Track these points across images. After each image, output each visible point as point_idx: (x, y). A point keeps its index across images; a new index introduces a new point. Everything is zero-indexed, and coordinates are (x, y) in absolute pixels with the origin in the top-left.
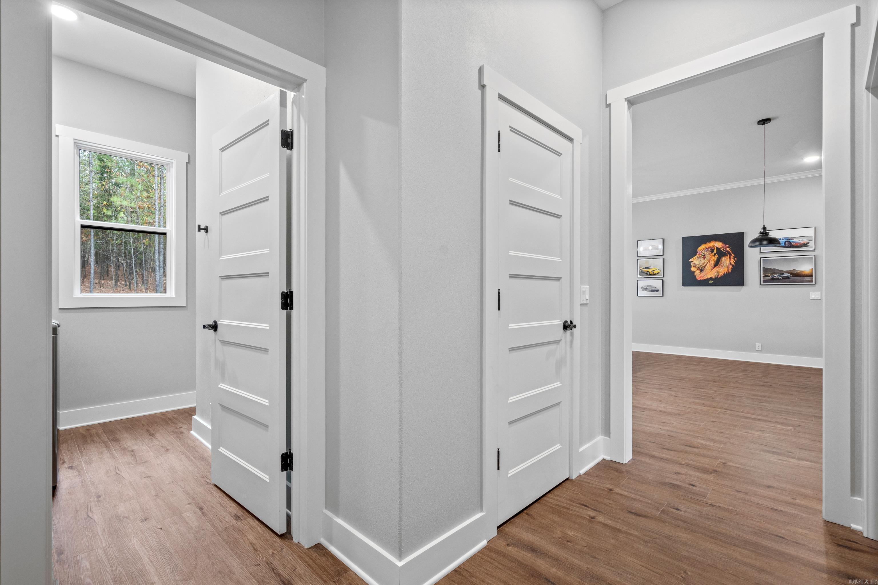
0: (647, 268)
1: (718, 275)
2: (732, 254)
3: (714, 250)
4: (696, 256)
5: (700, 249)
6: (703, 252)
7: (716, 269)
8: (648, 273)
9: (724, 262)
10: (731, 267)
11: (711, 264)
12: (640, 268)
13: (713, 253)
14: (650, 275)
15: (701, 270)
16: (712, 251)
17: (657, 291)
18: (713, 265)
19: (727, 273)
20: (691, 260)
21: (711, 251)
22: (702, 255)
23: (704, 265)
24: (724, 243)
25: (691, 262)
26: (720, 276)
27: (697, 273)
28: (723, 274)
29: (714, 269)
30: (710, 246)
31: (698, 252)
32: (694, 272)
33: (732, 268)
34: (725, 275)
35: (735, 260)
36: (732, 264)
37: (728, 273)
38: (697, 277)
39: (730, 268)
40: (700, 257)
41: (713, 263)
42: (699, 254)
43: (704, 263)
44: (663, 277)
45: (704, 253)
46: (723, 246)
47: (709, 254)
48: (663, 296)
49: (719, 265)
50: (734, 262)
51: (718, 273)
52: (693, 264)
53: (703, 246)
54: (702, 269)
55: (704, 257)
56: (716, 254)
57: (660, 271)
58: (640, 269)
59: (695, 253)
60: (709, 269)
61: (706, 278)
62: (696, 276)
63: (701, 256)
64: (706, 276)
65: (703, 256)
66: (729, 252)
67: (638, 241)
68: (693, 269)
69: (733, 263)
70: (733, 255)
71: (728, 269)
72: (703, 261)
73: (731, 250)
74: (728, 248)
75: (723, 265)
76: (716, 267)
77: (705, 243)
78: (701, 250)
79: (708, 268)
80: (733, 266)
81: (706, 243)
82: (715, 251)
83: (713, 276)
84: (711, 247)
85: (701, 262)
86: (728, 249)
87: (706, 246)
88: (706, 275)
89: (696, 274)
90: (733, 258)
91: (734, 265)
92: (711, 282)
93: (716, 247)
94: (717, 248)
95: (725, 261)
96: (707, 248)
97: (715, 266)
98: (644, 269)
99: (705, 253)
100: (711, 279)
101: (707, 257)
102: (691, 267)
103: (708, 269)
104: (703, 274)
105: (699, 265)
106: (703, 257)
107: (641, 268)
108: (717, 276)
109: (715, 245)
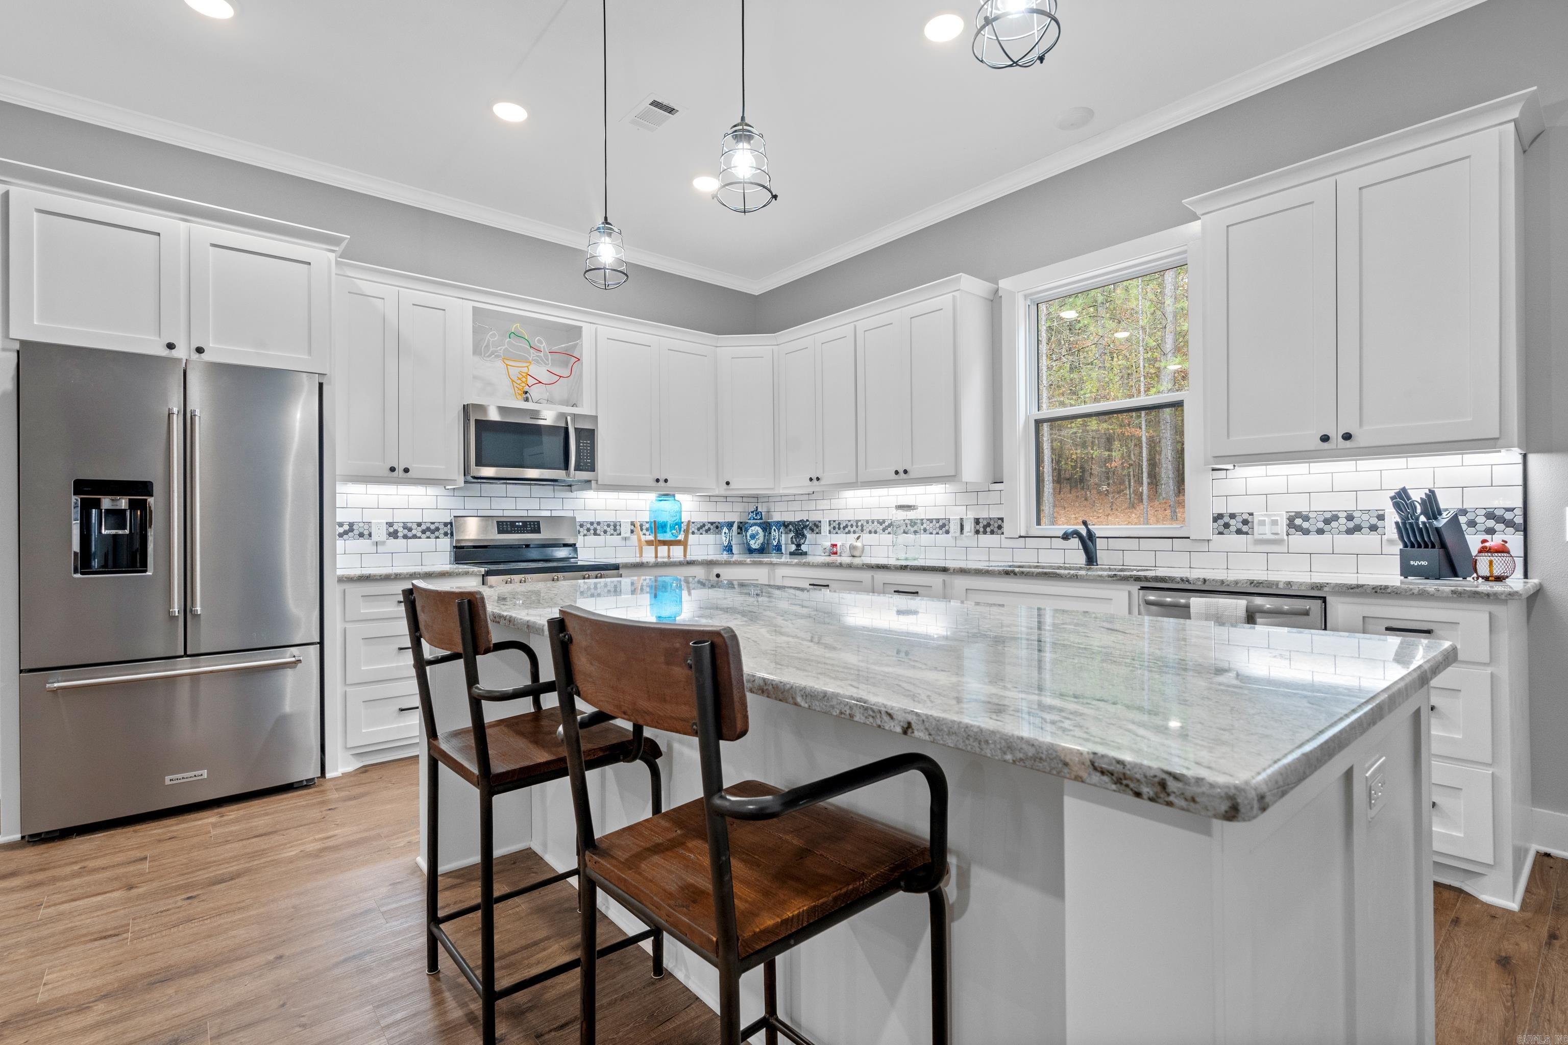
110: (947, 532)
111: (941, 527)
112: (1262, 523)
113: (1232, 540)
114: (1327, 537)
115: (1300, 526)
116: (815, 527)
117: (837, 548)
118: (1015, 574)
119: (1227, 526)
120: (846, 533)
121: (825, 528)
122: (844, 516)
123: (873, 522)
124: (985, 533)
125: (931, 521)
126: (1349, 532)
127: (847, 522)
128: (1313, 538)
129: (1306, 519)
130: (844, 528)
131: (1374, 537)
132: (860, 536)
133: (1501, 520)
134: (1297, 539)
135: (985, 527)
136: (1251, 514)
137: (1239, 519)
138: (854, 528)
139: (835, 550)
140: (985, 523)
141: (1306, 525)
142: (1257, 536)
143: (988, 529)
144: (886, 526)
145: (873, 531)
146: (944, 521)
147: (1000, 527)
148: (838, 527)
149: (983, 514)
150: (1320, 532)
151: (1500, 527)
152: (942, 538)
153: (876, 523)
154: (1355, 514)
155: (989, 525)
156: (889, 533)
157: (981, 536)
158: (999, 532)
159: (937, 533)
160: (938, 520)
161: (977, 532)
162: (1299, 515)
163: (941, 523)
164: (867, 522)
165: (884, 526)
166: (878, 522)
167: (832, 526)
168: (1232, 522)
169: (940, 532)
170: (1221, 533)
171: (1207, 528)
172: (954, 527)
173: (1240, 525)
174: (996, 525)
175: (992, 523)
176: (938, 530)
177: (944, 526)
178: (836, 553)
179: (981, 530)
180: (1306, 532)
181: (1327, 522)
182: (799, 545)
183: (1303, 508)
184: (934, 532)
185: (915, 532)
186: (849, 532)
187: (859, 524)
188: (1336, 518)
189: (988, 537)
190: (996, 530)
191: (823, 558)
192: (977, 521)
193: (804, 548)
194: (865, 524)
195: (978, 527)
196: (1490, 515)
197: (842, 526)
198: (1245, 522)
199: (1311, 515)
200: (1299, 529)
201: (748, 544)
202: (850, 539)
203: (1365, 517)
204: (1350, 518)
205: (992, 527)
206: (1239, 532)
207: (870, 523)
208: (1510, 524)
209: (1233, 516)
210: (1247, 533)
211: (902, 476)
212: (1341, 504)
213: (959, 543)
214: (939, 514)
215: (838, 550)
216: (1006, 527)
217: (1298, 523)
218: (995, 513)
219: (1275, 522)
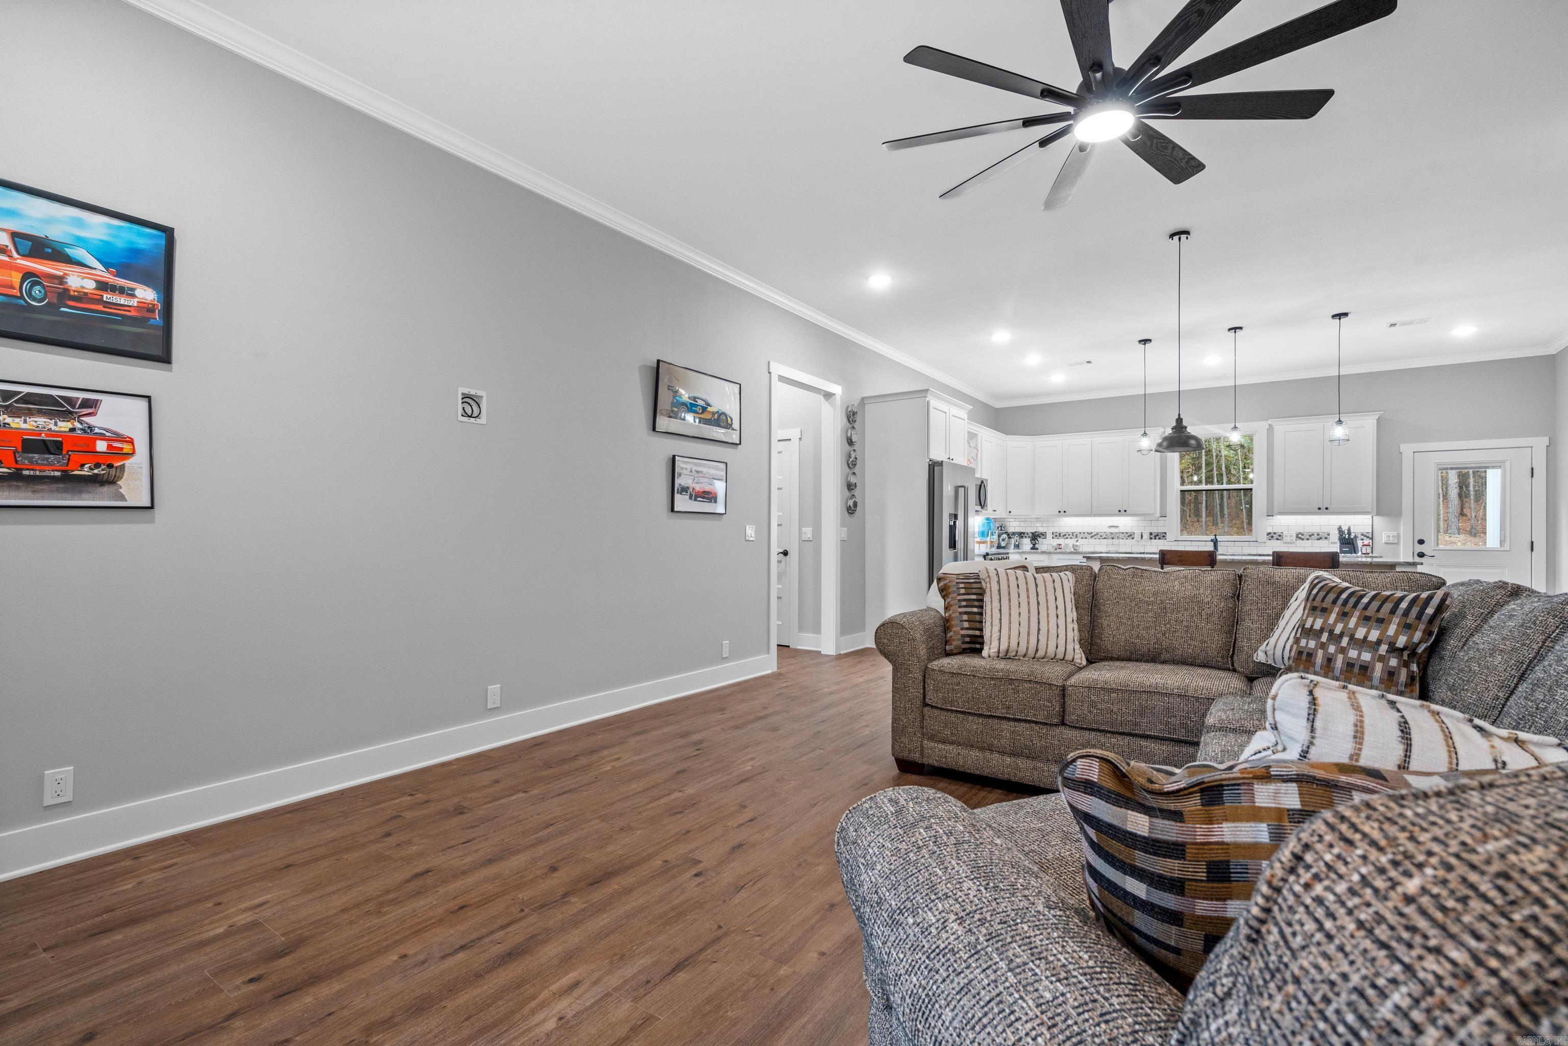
110: (1133, 538)
111: (1129, 536)
112: (1286, 536)
113: (1274, 542)
114: (1310, 541)
116: (1043, 535)
119: (1272, 537)
120: (1066, 538)
121: (1049, 536)
122: (1063, 530)
123: (1084, 533)
124: (1155, 539)
125: (1123, 533)
126: (1318, 539)
128: (1305, 541)
129: (1303, 535)
131: (1326, 541)
132: (1078, 540)
133: (1365, 536)
134: (1300, 541)
135: (1155, 536)
136: (1282, 533)
137: (1277, 534)
138: (1072, 536)
139: (1060, 547)
141: (1302, 537)
142: (1284, 539)
143: (1157, 537)
144: (1094, 535)
147: (1164, 536)
148: (1057, 535)
149: (1155, 530)
150: (1308, 539)
151: (1365, 538)
152: (1130, 541)
153: (1086, 534)
154: (1320, 534)
155: (1157, 535)
156: (1096, 539)
157: (1153, 541)
158: (1164, 538)
160: (1127, 533)
162: (1300, 533)
165: (1092, 535)
166: (1088, 533)
167: (1055, 535)
168: (1275, 535)
170: (1270, 540)
171: (1264, 537)
172: (1137, 536)
173: (1277, 536)
175: (1159, 535)
176: (1128, 538)
177: (1131, 535)
180: (1303, 539)
181: (1310, 536)
182: (1034, 545)
183: (1302, 531)
184: (1125, 538)
185: (1113, 538)
186: (1068, 538)
187: (1075, 534)
188: (1313, 535)
189: (1157, 541)
190: (1161, 537)
192: (1151, 534)
193: (1037, 546)
194: (1079, 534)
195: (1152, 536)
196: (1362, 535)
197: (1064, 535)
198: (1280, 536)
199: (1305, 534)
200: (1300, 538)
201: (999, 544)
202: (1071, 542)
203: (1323, 534)
204: (1318, 535)
205: (1159, 537)
206: (1277, 539)
207: (1082, 534)
208: (1368, 537)
209: (1275, 533)
210: (1280, 538)
211: (1123, 512)
212: (1315, 530)
213: (1140, 543)
214: (1129, 530)
215: (1062, 547)
216: (1168, 536)
217: (1299, 536)
218: (1161, 530)
219: (1291, 536)
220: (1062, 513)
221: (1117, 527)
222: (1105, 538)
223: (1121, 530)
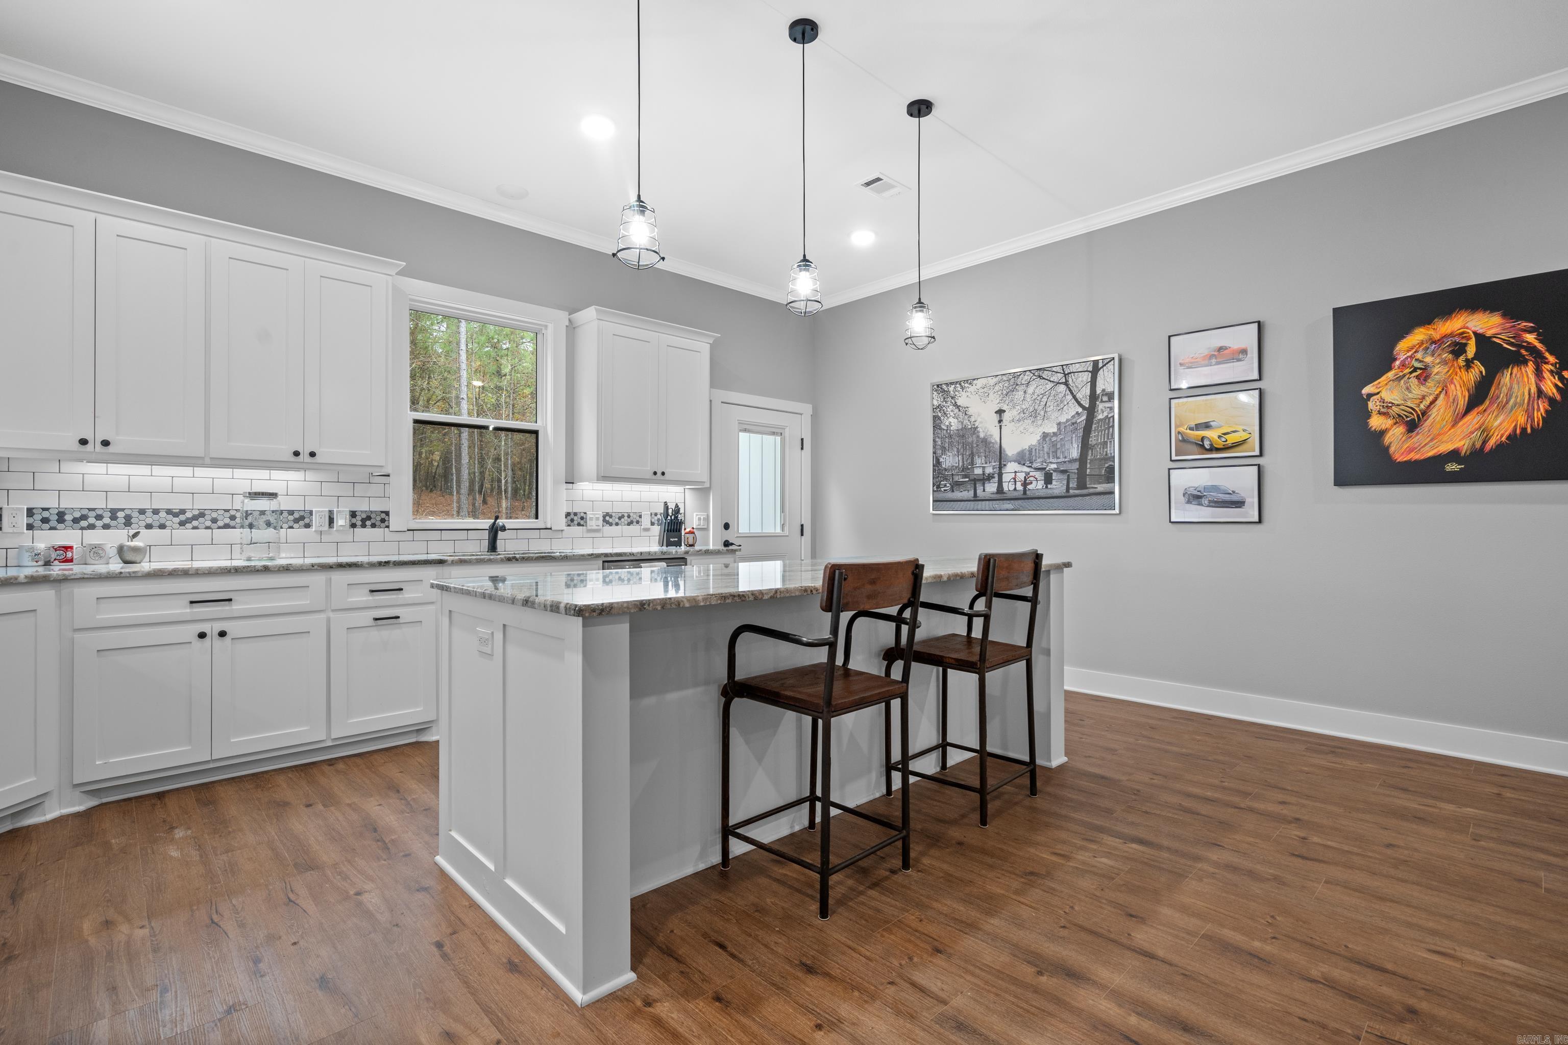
0: (1207, 426)
1: (1484, 442)
2: (1547, 355)
3: (1466, 345)
4: (1390, 375)
5: (1403, 347)
6: (1419, 355)
7: (1473, 419)
8: (1207, 444)
9: (1511, 388)
10: (1542, 407)
11: (1451, 400)
12: (1176, 426)
13: (1462, 358)
14: (1213, 449)
15: (1412, 426)
16: (1458, 350)
17: (1239, 504)
18: (1462, 402)
19: (1524, 430)
20: (1366, 390)
21: (1452, 352)
22: (1415, 369)
23: (1422, 406)
24: (1511, 313)
25: (1370, 396)
26: (1492, 443)
27: (1395, 438)
28: (1509, 438)
29: (1469, 417)
30: (1449, 331)
31: (1395, 359)
32: (1382, 433)
33: (1547, 411)
34: (1518, 439)
35: (1562, 378)
36: (1547, 396)
37: (1529, 430)
38: (1392, 450)
39: (1539, 409)
40: (1404, 376)
41: (1460, 394)
42: (1403, 365)
43: (1423, 398)
44: (1261, 455)
45: (1421, 361)
46: (1508, 325)
47: (1445, 362)
48: (1260, 521)
49: (1487, 402)
50: (1556, 386)
51: (1486, 433)
52: (1378, 403)
53: (1419, 335)
54: (1414, 419)
55: (1424, 374)
56: (1473, 359)
57: (1248, 436)
58: (1179, 433)
59: (1384, 363)
60: (1443, 420)
61: (1430, 454)
62: (1388, 447)
63: (1411, 373)
64: (1433, 448)
65: (1419, 372)
66: (1532, 349)
67: (1170, 337)
68: (1376, 422)
69: (1554, 391)
70: (1551, 359)
71: (1530, 417)
72: (1417, 390)
73: (1541, 341)
74: (1530, 332)
75: (1507, 403)
76: (1476, 411)
77: (1427, 321)
78: (1408, 351)
79: (1440, 414)
80: (1551, 401)
81: (1429, 324)
82: (1471, 350)
83: (1462, 443)
84: (1451, 335)
85: (1410, 395)
86: (1530, 338)
87: (1431, 332)
88: (1432, 440)
89: (1387, 439)
90: (1551, 372)
91: (1558, 397)
92: (1452, 467)
93: (1475, 333)
94: (1481, 339)
95: (1515, 386)
96: (1434, 342)
97: (1469, 408)
98: (1191, 429)
99: (1429, 359)
100: (1454, 455)
101: (1437, 374)
102: (1368, 415)
103: (1438, 418)
104: (1418, 438)
105: (1402, 407)
106: (1417, 377)
107: (1182, 429)
108: (1478, 445)
109: (1469, 325)
110: (308, 526)
111: (296, 521)
112: (591, 519)
113: (575, 529)
114: (619, 527)
115: (608, 521)
117: (72, 553)
118: (517, 560)
119: (572, 520)
120: (82, 529)
121: (13, 519)
122: (72, 502)
123: (156, 512)
124: (364, 526)
125: (279, 512)
126: (629, 524)
127: (85, 512)
128: (614, 527)
129: (611, 517)
130: (76, 521)
131: (638, 527)
132: (138, 533)
134: (607, 528)
135: (364, 521)
136: (585, 513)
137: (579, 516)
138: (107, 520)
139: (69, 555)
140: (364, 516)
141: (611, 520)
142: (589, 528)
143: (368, 523)
144: (188, 519)
145: (156, 524)
146: (302, 514)
147: (384, 521)
148: (51, 518)
149: (362, 506)
150: (617, 524)
152: (298, 533)
153: (163, 514)
154: (631, 515)
155: (369, 518)
156: (195, 528)
157: (359, 531)
158: (383, 525)
159: (291, 527)
160: (291, 513)
161: (353, 526)
162: (607, 514)
163: (296, 515)
164: (142, 512)
165: (182, 517)
166: (169, 512)
167: (38, 517)
168: (575, 518)
169: (296, 526)
170: (569, 525)
171: (561, 523)
172: (318, 521)
173: (579, 520)
174: (379, 518)
175: (373, 516)
176: (291, 524)
177: (302, 518)
178: (71, 560)
179: (359, 523)
180: (611, 524)
181: (620, 518)
183: (610, 511)
184: (286, 526)
185: (250, 526)
186: (92, 527)
187: (121, 515)
188: (623, 516)
189: (366, 531)
190: (378, 523)
191: (35, 569)
192: (353, 514)
194: (135, 514)
195: (354, 520)
197: (68, 517)
198: (582, 518)
199: (613, 514)
200: (608, 523)
202: (105, 537)
203: (635, 516)
204: (629, 517)
205: (373, 521)
206: (579, 525)
207: (149, 513)
209: (575, 514)
210: (583, 526)
211: (301, 459)
212: (625, 509)
213: (325, 538)
214: (296, 505)
215: (76, 554)
216: (395, 522)
217: (607, 519)
218: (377, 506)
219: (597, 519)
220: (94, 447)
221: (273, 495)
222: (227, 526)
223: (283, 503)
